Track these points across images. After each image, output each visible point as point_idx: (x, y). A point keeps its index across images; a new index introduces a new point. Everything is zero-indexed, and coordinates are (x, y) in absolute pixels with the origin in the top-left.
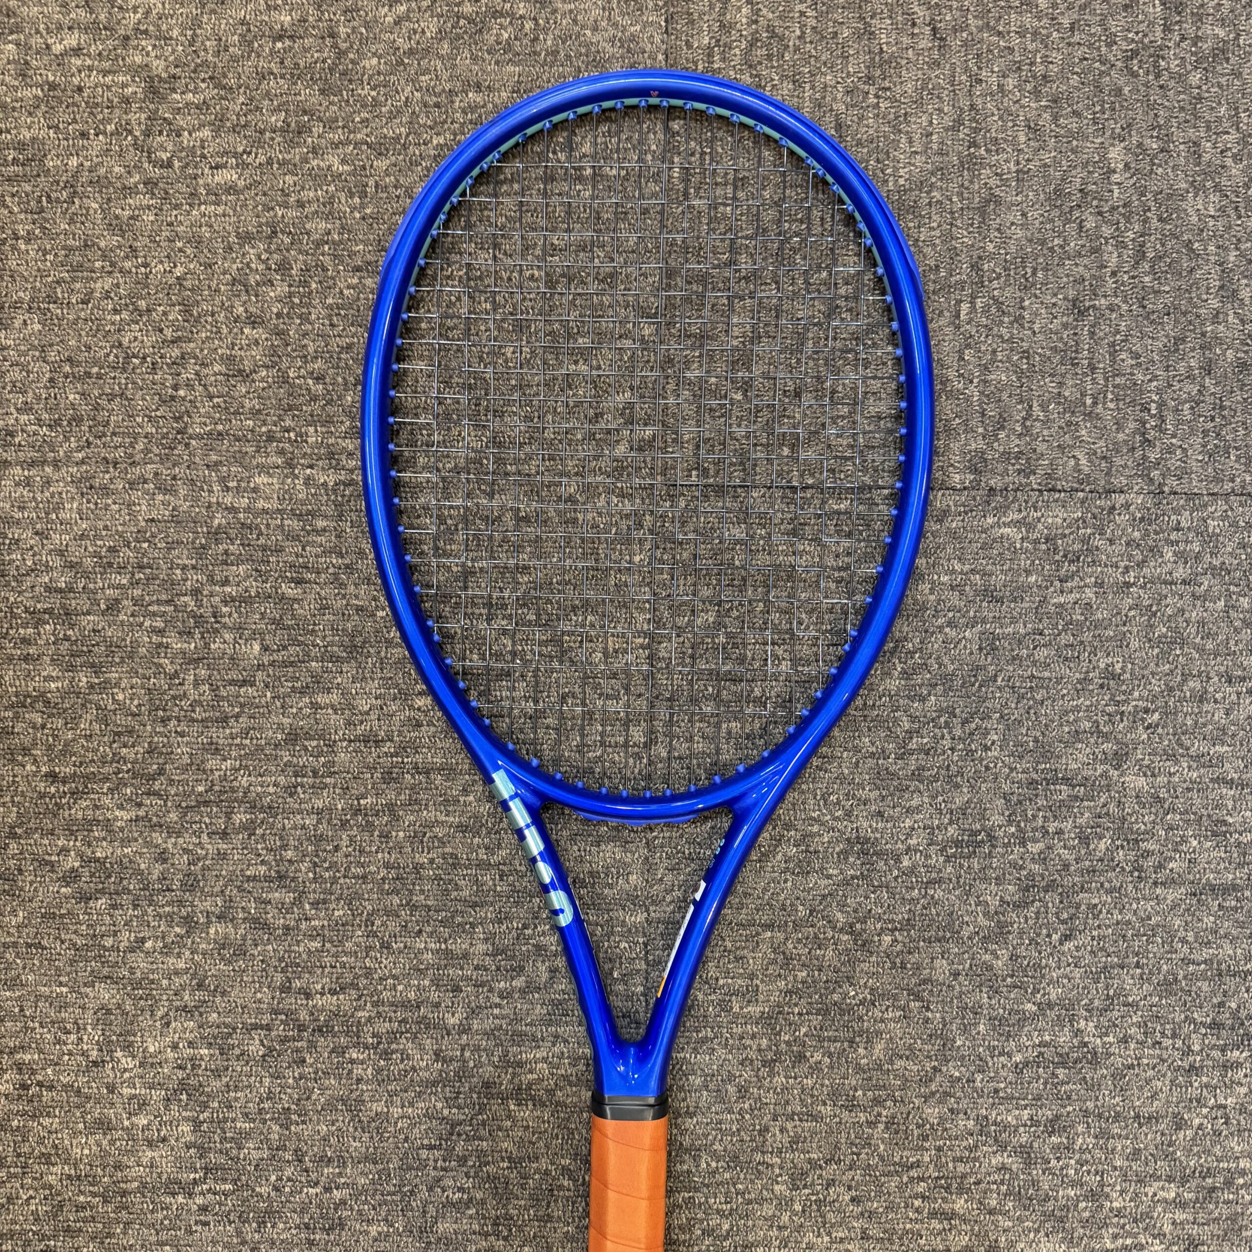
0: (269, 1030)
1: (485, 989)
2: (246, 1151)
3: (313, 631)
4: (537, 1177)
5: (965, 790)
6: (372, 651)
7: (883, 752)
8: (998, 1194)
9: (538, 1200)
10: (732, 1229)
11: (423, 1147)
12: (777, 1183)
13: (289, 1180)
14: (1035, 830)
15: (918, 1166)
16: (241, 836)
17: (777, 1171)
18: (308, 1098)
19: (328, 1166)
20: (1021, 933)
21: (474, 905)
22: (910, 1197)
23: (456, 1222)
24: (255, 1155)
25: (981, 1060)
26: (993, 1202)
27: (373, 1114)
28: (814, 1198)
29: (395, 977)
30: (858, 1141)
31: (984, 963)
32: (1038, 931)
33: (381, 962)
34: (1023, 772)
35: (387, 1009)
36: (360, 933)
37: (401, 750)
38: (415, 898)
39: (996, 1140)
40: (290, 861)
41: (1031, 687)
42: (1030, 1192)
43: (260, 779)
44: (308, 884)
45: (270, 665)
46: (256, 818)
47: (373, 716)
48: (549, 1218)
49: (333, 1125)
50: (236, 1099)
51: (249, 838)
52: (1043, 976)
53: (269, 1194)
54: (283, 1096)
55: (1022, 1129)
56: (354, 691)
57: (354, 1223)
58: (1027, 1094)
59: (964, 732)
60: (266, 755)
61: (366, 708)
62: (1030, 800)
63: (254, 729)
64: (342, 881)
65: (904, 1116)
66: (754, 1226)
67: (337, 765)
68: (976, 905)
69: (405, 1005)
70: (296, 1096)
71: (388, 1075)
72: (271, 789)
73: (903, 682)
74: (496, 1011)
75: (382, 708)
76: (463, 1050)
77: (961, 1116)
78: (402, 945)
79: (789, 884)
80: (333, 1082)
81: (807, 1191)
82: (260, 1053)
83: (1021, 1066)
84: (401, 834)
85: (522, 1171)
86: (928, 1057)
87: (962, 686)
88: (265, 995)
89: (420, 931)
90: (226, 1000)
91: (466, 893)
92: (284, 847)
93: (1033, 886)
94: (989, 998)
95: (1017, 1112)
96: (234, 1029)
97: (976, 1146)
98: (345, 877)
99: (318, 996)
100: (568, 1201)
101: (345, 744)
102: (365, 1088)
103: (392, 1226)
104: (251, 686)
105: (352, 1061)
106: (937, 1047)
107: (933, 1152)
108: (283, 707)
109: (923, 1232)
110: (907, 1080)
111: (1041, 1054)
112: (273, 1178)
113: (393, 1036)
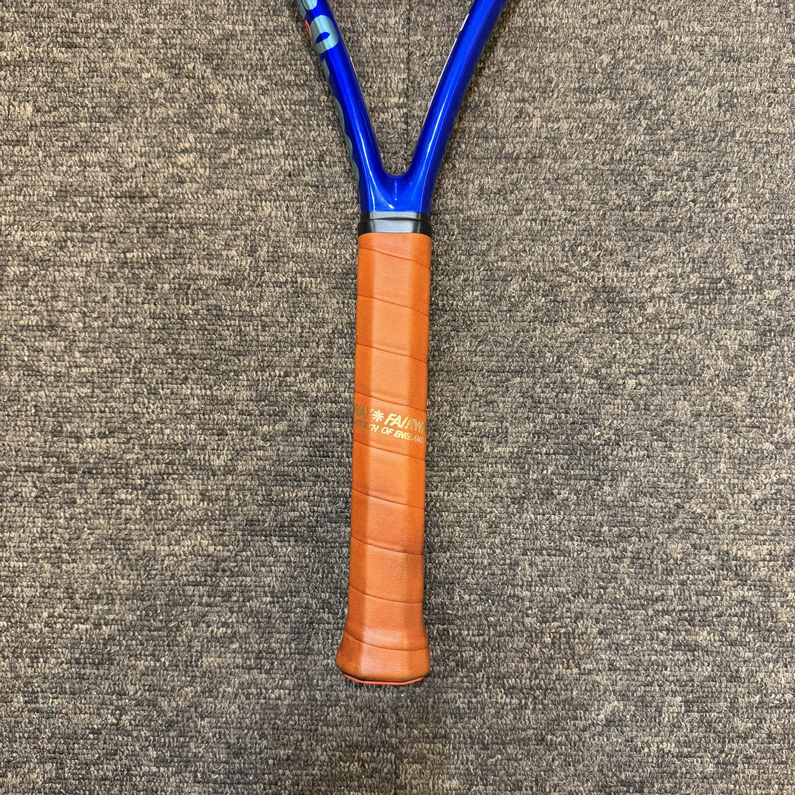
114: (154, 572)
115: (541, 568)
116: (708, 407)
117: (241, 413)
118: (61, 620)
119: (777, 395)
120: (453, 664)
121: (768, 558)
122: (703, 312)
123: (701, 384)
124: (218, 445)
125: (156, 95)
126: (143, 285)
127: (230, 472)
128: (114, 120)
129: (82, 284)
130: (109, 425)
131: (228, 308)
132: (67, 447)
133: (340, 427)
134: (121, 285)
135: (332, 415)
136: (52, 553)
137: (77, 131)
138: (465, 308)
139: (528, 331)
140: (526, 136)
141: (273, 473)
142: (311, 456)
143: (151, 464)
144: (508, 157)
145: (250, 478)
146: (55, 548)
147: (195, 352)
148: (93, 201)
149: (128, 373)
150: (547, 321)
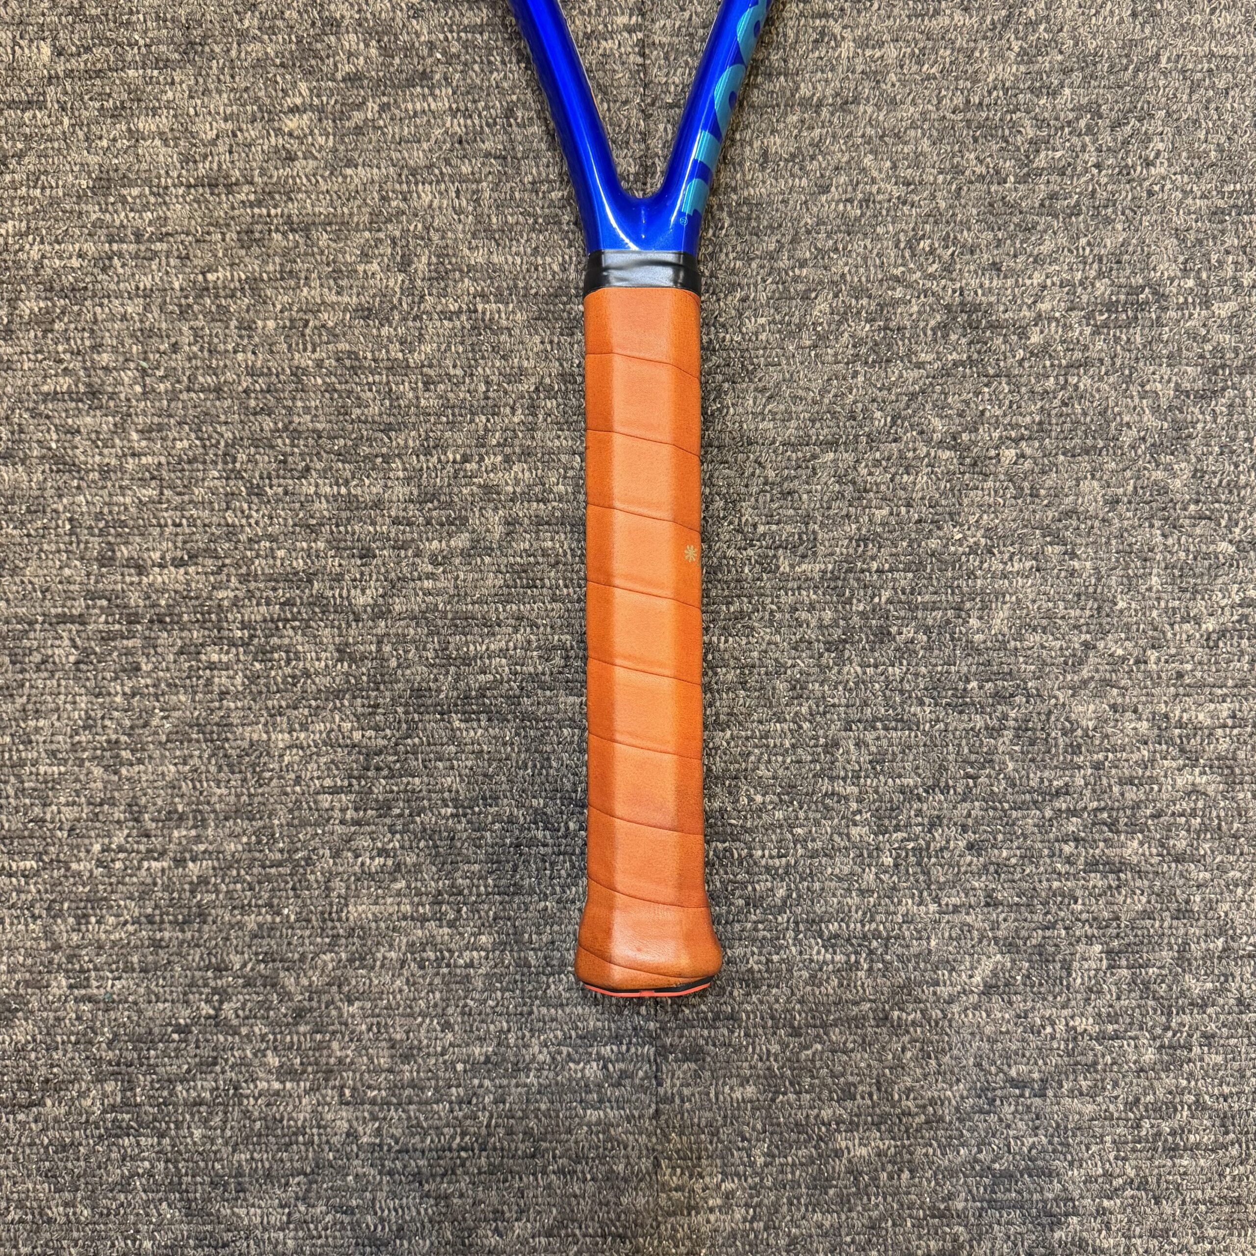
0: (83, 623)
1: (410, 553)
2: (54, 808)
3: (129, 22)
4: (497, 826)
5: (1119, 227)
6: (217, 49)
7: (997, 172)
8: (1188, 831)
9: (499, 862)
10: (789, 896)
11: (323, 790)
12: (855, 825)
13: (121, 849)
14: (1222, 283)
15: (1067, 793)
16: (32, 334)
17: (854, 806)
18: (146, 725)
19: (178, 827)
20: (1208, 435)
21: (388, 429)
22: (1057, 840)
23: (376, 903)
24: (69, 813)
25: (1155, 629)
26: (1181, 844)
27: (245, 744)
28: (911, 845)
29: (272, 538)
30: (973, 757)
31: (1156, 483)
32: (1231, 432)
33: (249, 517)
34: (1203, 196)
35: (262, 585)
36: (216, 474)
37: (265, 196)
38: (296, 419)
39: (1182, 751)
40: (106, 369)
41: (1210, 71)
42: (1236, 825)
43: (57, 247)
45: (67, 76)
46: (54, 305)
47: (222, 147)
48: (518, 890)
49: (185, 763)
50: (37, 730)
51: (44, 337)
52: (1242, 501)
53: (91, 871)
54: (107, 722)
55: (1220, 732)
56: (192, 111)
57: (220, 911)
58: (1226, 678)
59: (1115, 140)
60: (64, 212)
61: (212, 135)
62: (1214, 238)
63: (46, 172)
65: (1043, 717)
66: (823, 889)
67: (170, 222)
68: (1142, 398)
69: (291, 578)
70: (128, 723)
71: (267, 686)
72: (75, 263)
73: (1023, 68)
74: (428, 584)
75: (235, 135)
76: (379, 643)
77: (1129, 715)
78: (280, 490)
79: (861, 378)
80: (183, 698)
81: (900, 835)
82: (72, 659)
83: (1214, 636)
84: (271, 324)
85: (474, 818)
86: (1076, 627)
87: (1110, 72)
88: (76, 571)
89: (307, 469)
90: (17, 579)
91: (374, 410)
92: (97, 348)
93: (1223, 367)
94: (1165, 536)
95: (1212, 706)
96: (31, 623)
97: (1153, 761)
98: (189, 390)
99: (157, 569)
100: (544, 861)
101: (181, 191)
102: (232, 705)
103: (279, 913)
104: (40, 109)
105: (212, 666)
106: (1088, 613)
107: (1090, 771)
108: (87, 139)
109: (1079, 893)
110: (1044, 663)
111: (1244, 617)
112: (97, 847)
113: (273, 625)
114: (267, 775)
115: (873, 749)
116: (1130, 488)
117: (396, 521)
118: (121, 855)
119: (1237, 466)
120: (741, 902)
121: (1230, 722)
122: (1117, 339)
123: (1117, 451)
124: (362, 574)
125: (247, 23)
126: (234, 323)
127: (381, 615)
128: (180, 64)
129: (138, 325)
130: (188, 546)
131: (369, 355)
132: (123, 582)
133: (552, 540)
134: (199, 324)
135: (539, 522)
136: (104, 750)
137: (123, 82)
138: (744, 345)
139: (844, 379)
140: (832, 70)
141: (450, 616)
142: (508, 587)
143: (258, 604)
144: (805, 103)
145: (413, 624)
146: (109, 741)
147: (319, 426)
148: (152, 193)
149: (215, 463)
150: (874, 361)
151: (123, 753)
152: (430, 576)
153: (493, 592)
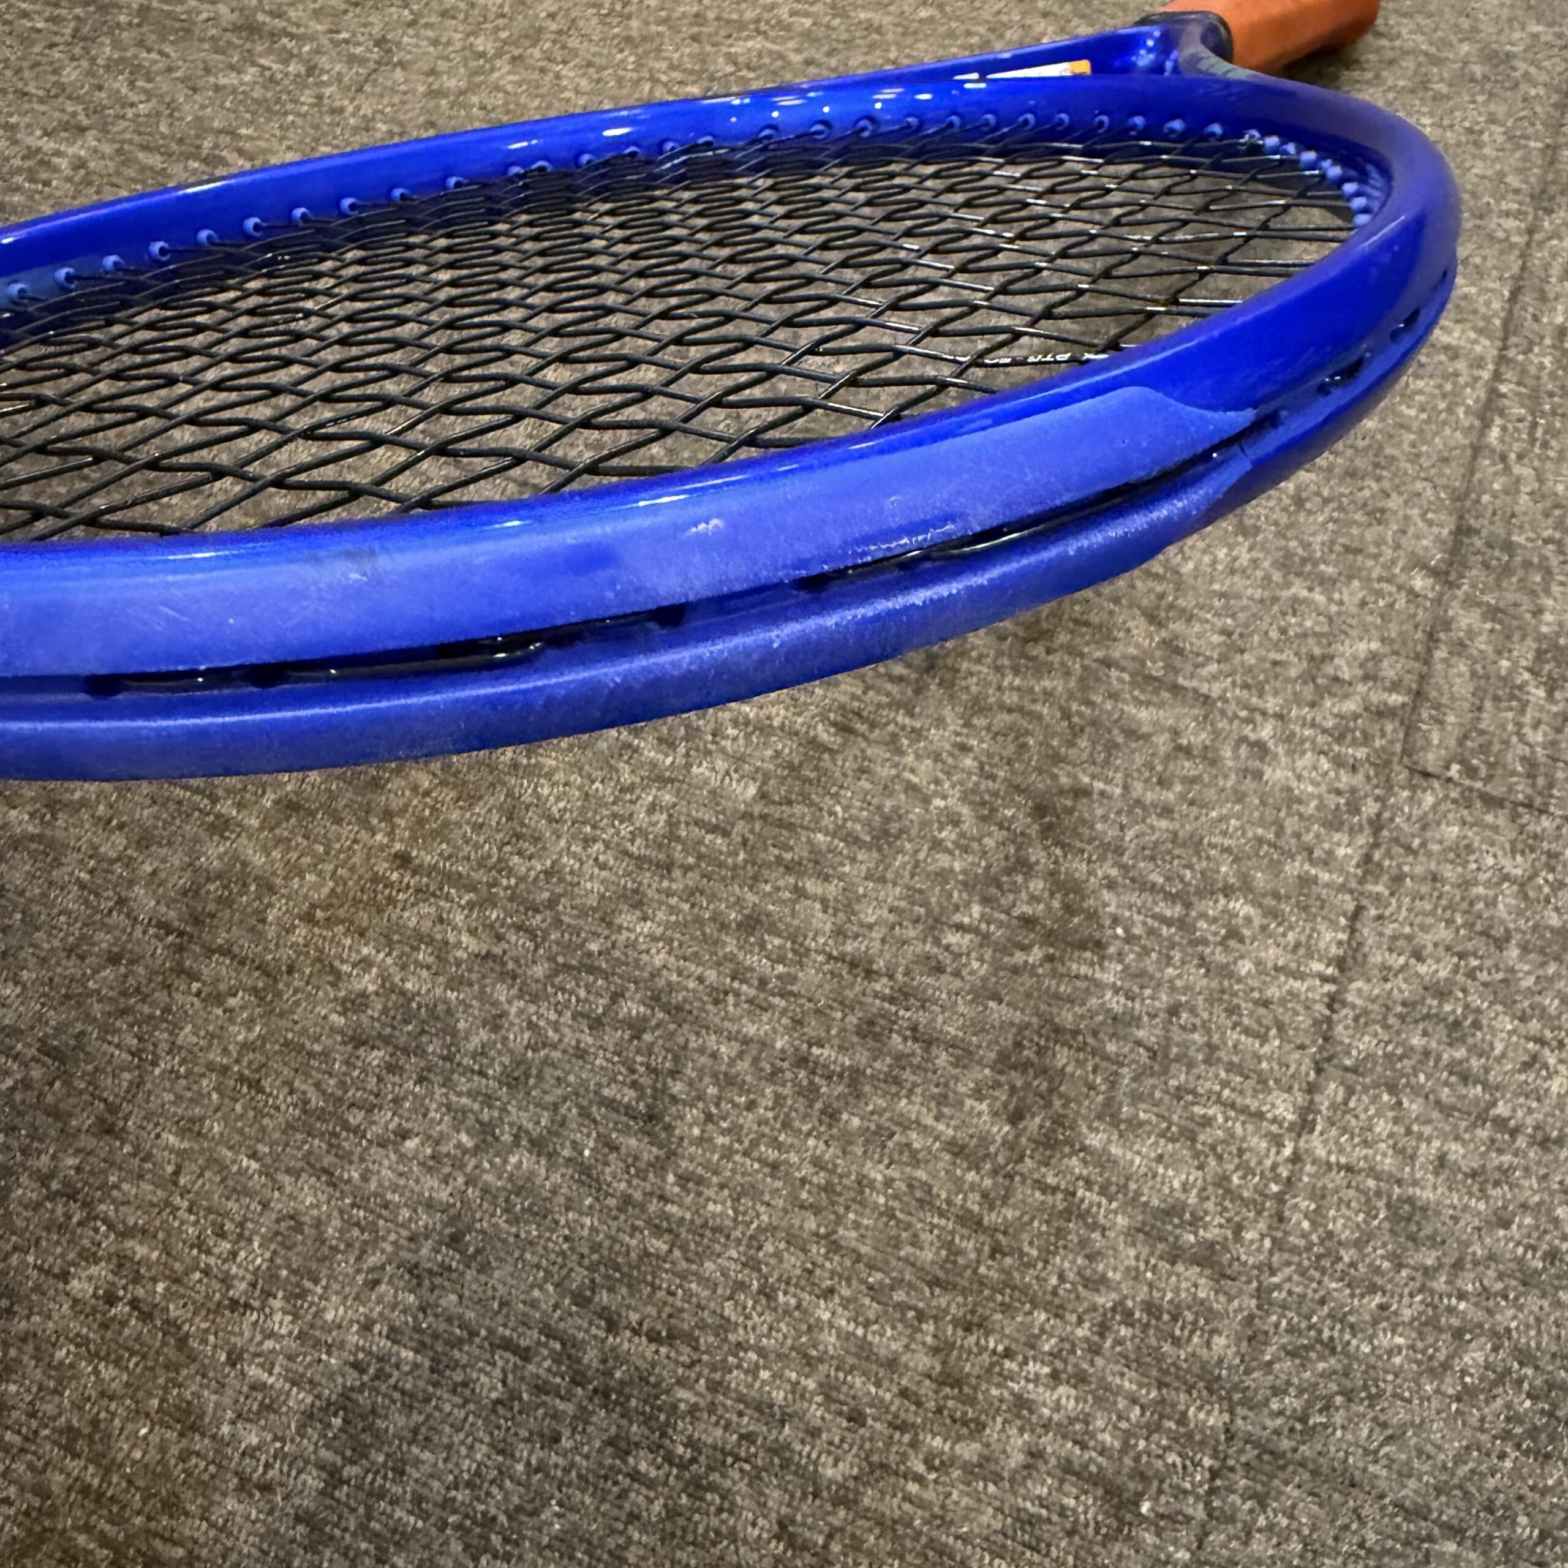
0: (525, 1359)
1: (907, 1438)
6: (908, 846)
16: (619, 1034)
18: (535, 1513)
21: (935, 1282)
29: (761, 1352)
33: (748, 1317)
35: (729, 1402)
36: (735, 1255)
38: (841, 1231)
40: (674, 1098)
43: (681, 963)
44: (686, 1143)
45: (760, 818)
46: (653, 1016)
47: (876, 935)
50: (417, 1463)
51: (630, 1041)
54: (495, 1490)
56: (861, 891)
60: (703, 933)
61: (872, 919)
63: (703, 893)
64: (737, 1158)
69: (762, 1408)
70: (516, 1500)
71: (684, 1530)
74: (913, 1488)
76: (830, 1536)
78: (793, 1302)
80: (588, 1500)
82: (494, 1395)
84: (856, 1121)
88: (545, 1296)
89: (831, 1291)
90: (483, 1278)
96: (473, 1334)
99: (628, 1333)
102: (636, 1536)
105: (635, 1476)
108: (754, 878)
113: (721, 1458)
117: (904, 1393)
124: (842, 1441)
128: (868, 847)
130: (673, 1321)
131: (944, 1195)
132: (587, 1331)
133: (1077, 1498)
135: (1067, 1468)
136: (474, 1522)
137: (809, 841)
139: (1488, 1455)
141: (924, 1540)
142: (1005, 1535)
143: (717, 1424)
145: (877, 1531)
146: (484, 1514)
150: (1529, 1448)
151: (493, 1537)
152: (919, 1479)
153: (985, 1532)
